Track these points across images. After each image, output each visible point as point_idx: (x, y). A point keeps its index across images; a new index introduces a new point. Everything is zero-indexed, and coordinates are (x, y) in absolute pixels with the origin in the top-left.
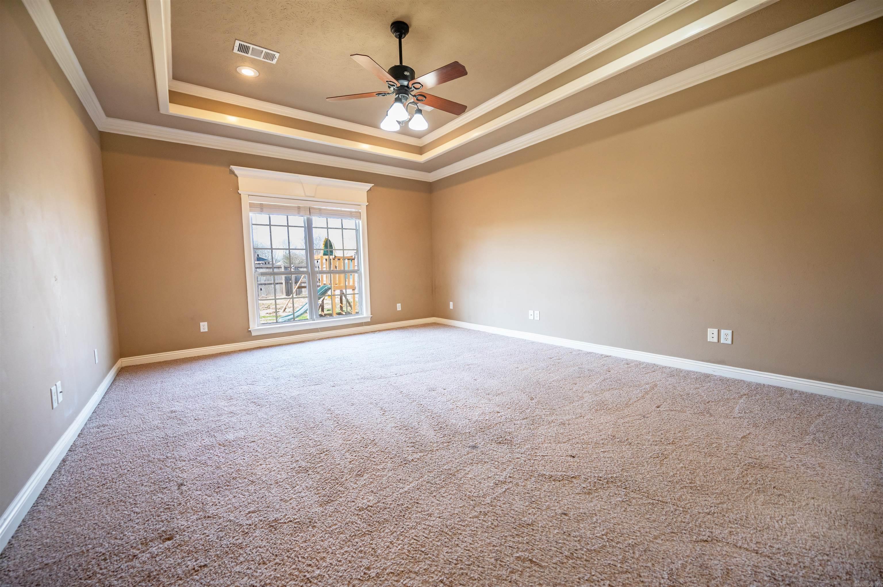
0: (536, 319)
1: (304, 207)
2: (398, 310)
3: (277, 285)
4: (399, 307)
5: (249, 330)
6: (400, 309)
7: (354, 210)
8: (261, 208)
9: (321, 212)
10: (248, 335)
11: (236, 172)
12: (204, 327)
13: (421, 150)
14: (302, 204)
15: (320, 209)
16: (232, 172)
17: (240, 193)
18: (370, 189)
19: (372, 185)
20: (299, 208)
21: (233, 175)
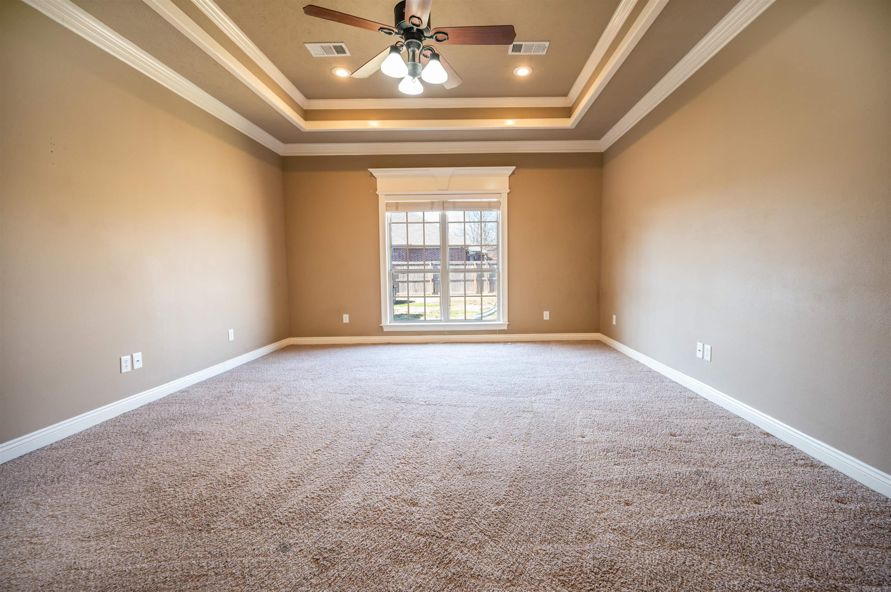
0: (705, 358)
1: (439, 202)
2: (545, 319)
3: (409, 284)
4: (546, 315)
5: (381, 325)
6: (548, 319)
7: (496, 200)
8: (397, 207)
9: (455, 206)
10: (380, 331)
11: (374, 174)
12: (346, 318)
13: (567, 112)
14: (436, 199)
15: (454, 203)
16: (371, 175)
17: (378, 194)
18: (513, 173)
19: (515, 167)
20: (432, 203)
21: (373, 178)
